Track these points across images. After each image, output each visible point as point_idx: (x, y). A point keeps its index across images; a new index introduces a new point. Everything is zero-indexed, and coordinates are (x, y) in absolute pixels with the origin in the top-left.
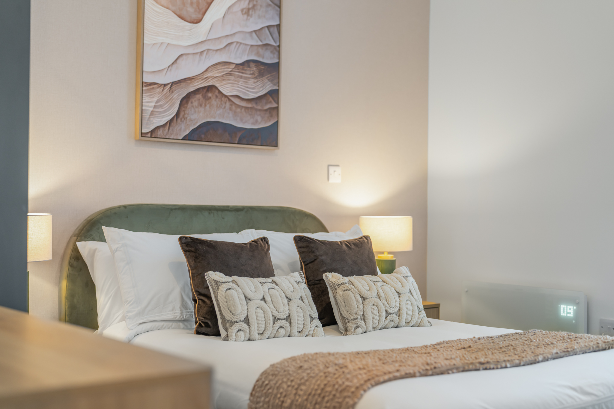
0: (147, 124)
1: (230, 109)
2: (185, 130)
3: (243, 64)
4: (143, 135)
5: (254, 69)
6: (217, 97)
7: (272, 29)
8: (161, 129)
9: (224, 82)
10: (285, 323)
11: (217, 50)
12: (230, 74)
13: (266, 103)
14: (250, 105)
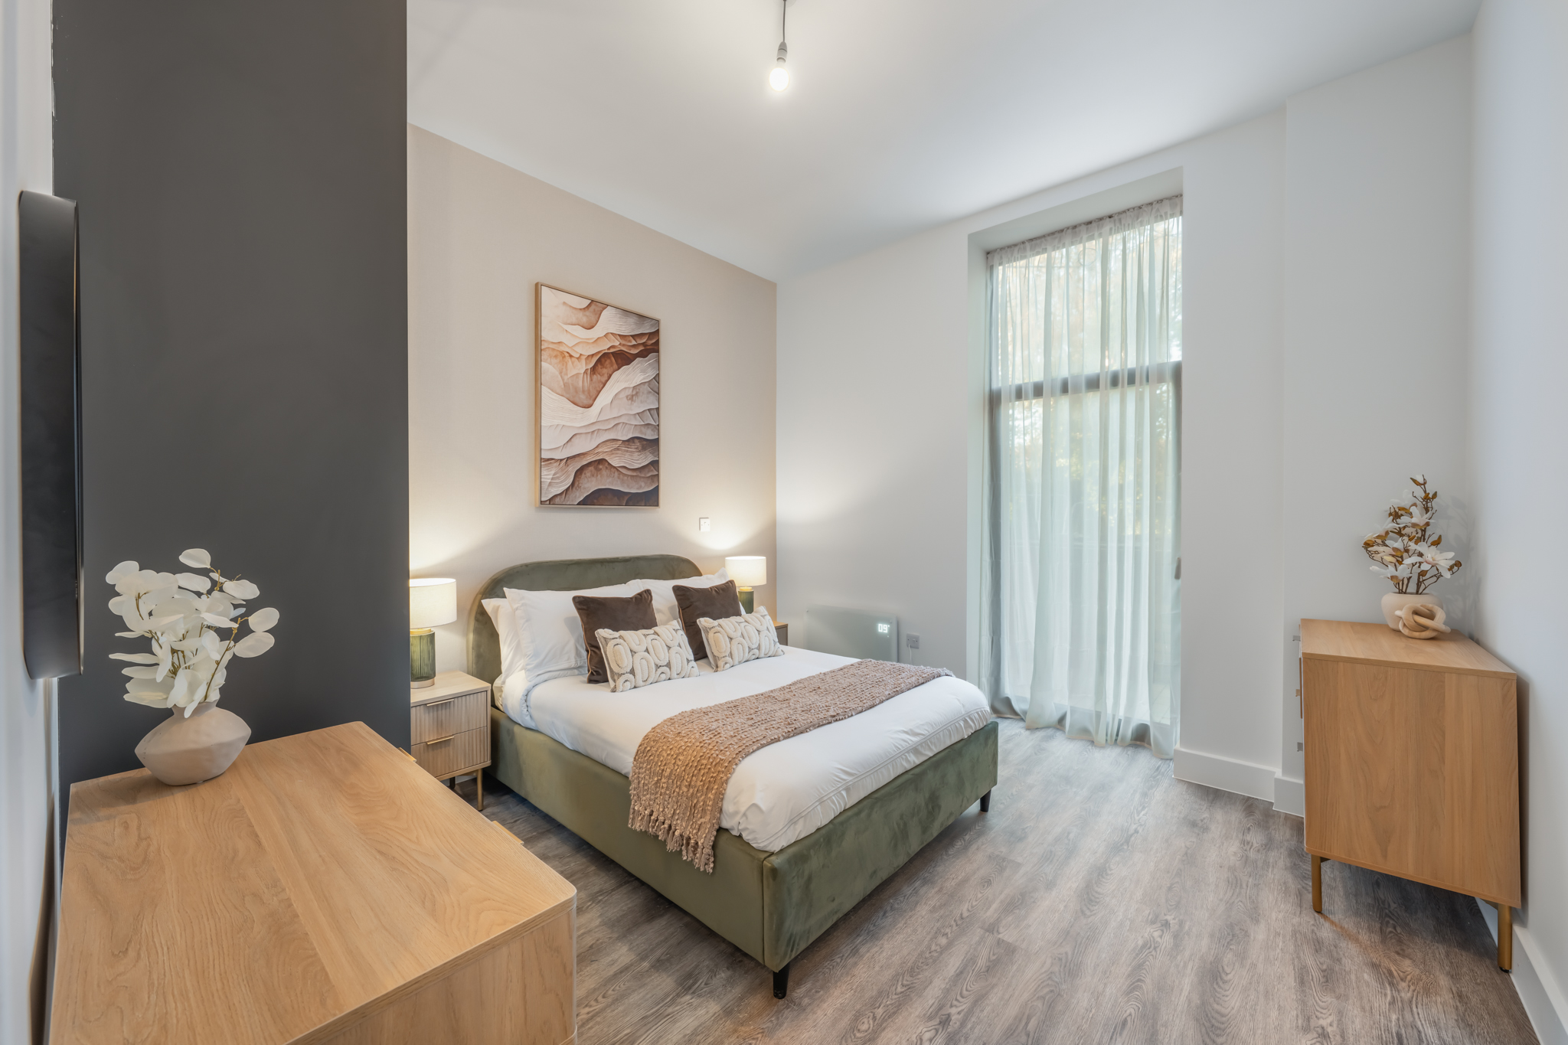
0: (546, 494)
1: (619, 478)
2: (579, 497)
3: (628, 441)
4: (542, 502)
5: (638, 443)
6: (607, 468)
7: (652, 412)
8: (559, 497)
9: (613, 456)
10: (666, 669)
11: (606, 430)
12: (617, 449)
13: (649, 472)
14: (635, 474)
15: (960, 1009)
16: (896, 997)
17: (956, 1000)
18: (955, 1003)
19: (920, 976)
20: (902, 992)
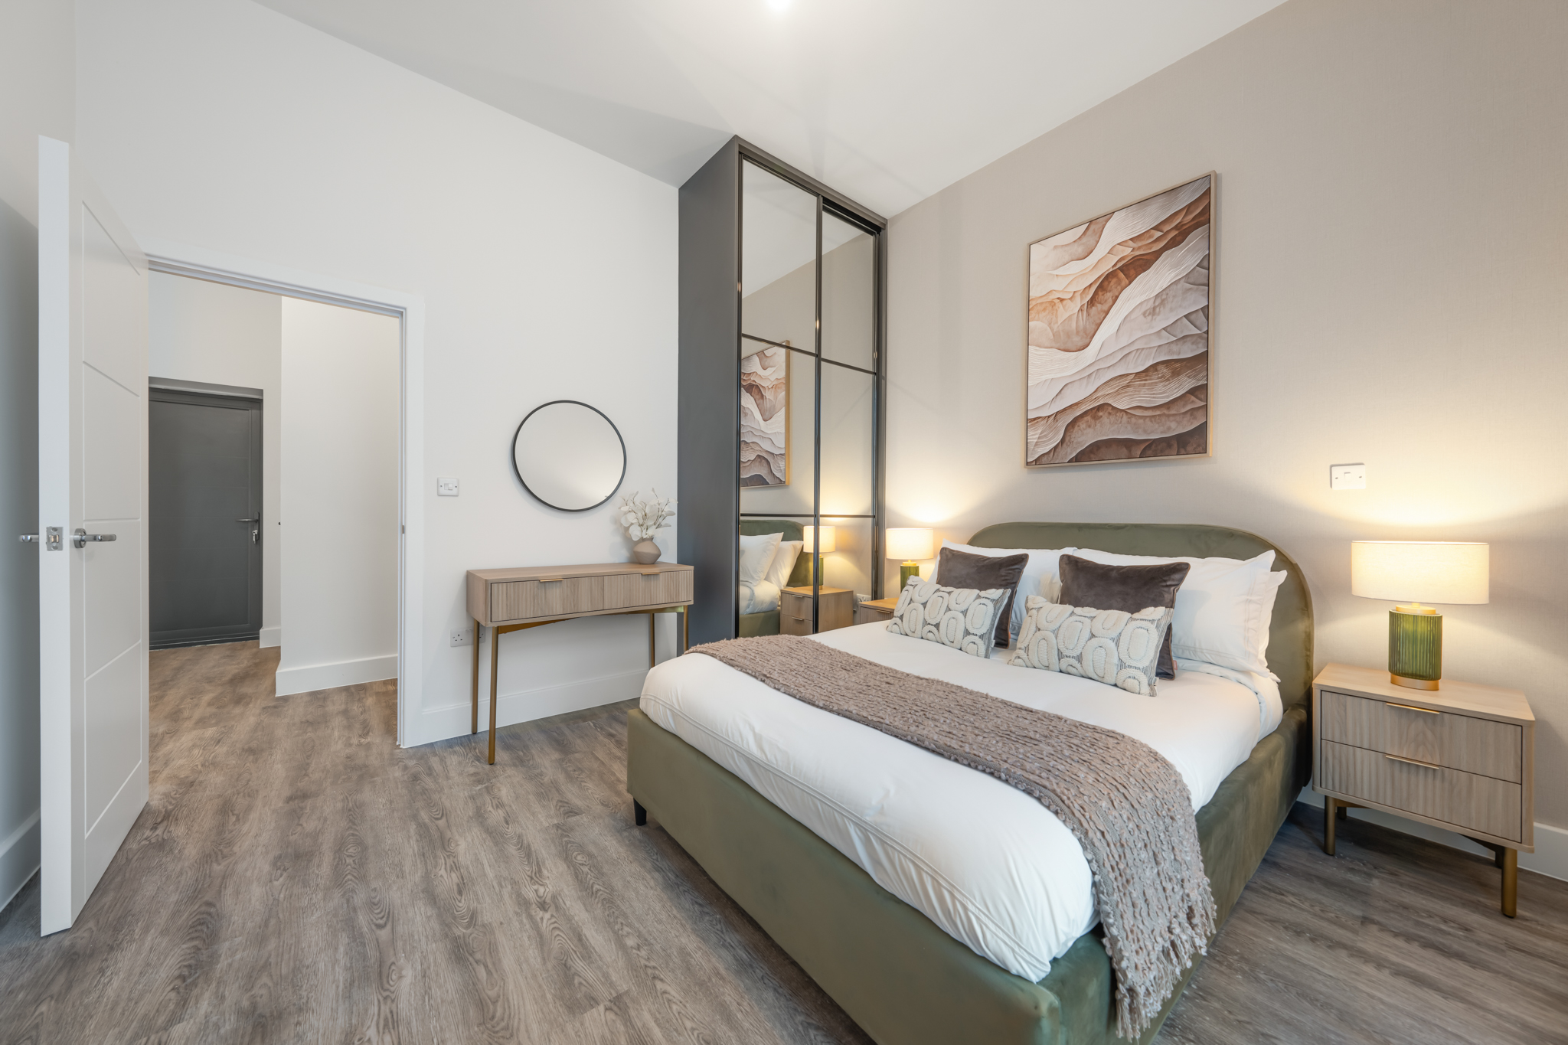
0: (1032, 454)
1: (1128, 423)
2: (1071, 453)
3: (1146, 370)
4: (1028, 464)
5: (1163, 370)
6: (1110, 413)
7: (1193, 317)
8: (1046, 456)
9: (1119, 397)
11: (1109, 367)
12: (1128, 386)
13: (1184, 406)
14: (1158, 413)
15: (545, 921)
16: (591, 882)
17: (555, 922)
18: (553, 920)
19: (600, 905)
20: (592, 887)
